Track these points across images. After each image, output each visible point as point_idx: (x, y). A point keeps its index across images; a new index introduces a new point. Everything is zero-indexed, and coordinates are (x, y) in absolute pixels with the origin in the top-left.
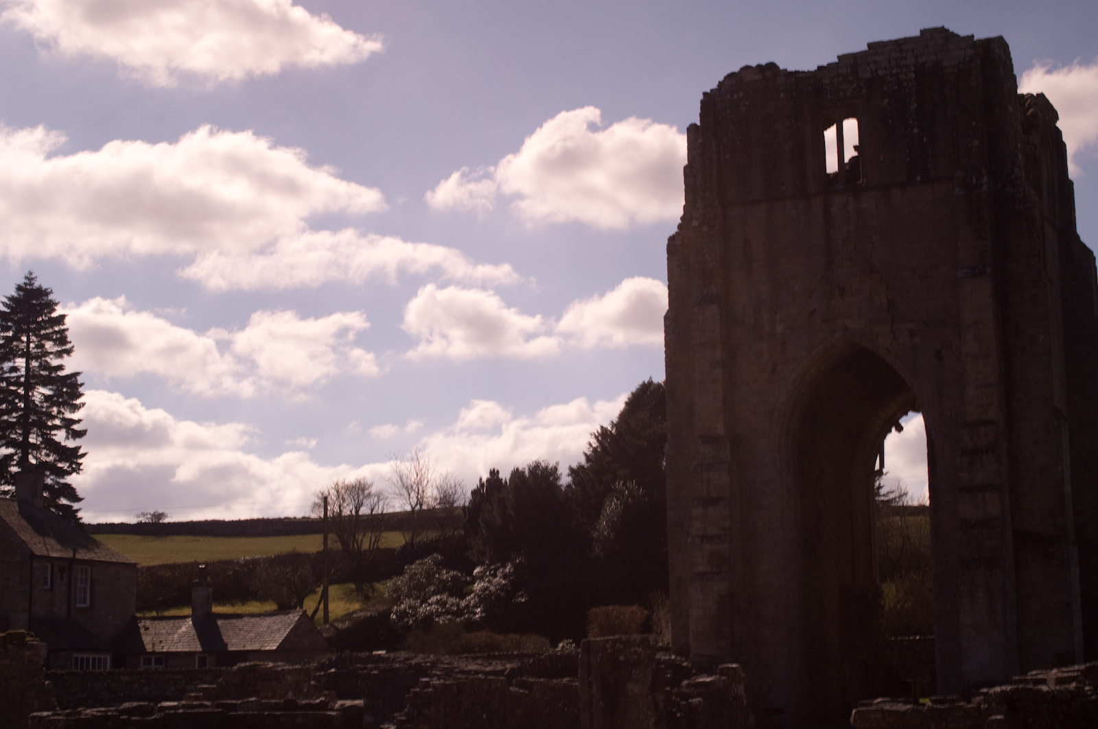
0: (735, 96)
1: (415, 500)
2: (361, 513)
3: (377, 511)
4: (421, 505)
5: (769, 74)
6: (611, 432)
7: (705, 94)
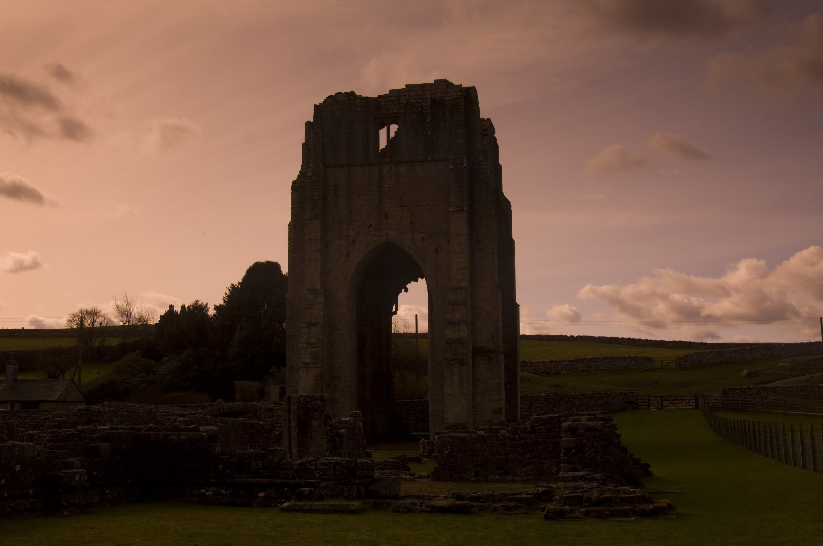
0: (333, 108)
1: (125, 319)
2: (94, 326)
3: (104, 325)
4: (129, 322)
5: (352, 97)
6: (238, 286)
7: (315, 106)
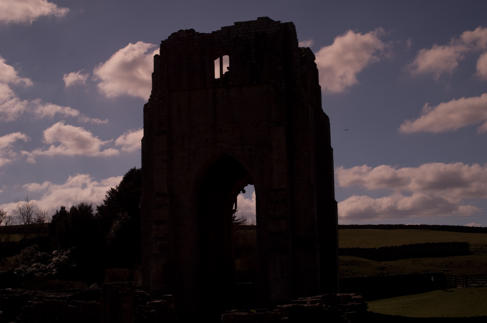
0: (176, 43)
1: (26, 220)
3: (9, 224)
4: (29, 222)
5: (191, 34)
6: (116, 190)
7: (162, 41)
